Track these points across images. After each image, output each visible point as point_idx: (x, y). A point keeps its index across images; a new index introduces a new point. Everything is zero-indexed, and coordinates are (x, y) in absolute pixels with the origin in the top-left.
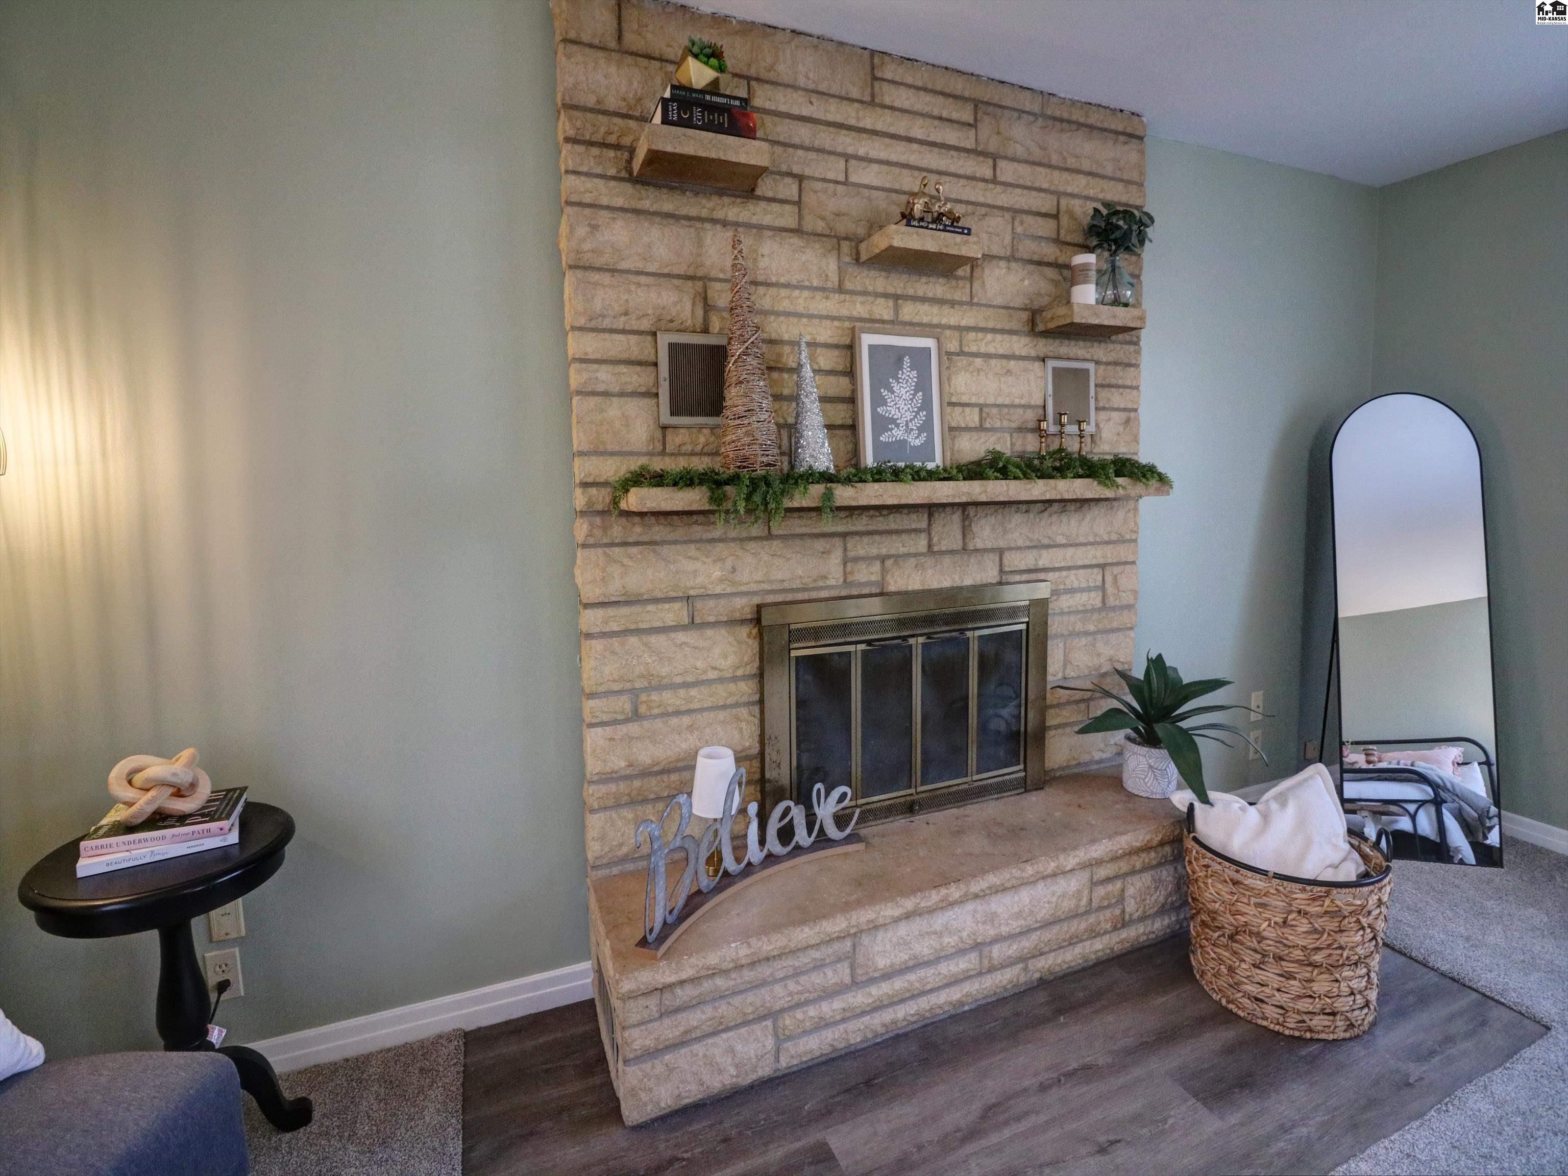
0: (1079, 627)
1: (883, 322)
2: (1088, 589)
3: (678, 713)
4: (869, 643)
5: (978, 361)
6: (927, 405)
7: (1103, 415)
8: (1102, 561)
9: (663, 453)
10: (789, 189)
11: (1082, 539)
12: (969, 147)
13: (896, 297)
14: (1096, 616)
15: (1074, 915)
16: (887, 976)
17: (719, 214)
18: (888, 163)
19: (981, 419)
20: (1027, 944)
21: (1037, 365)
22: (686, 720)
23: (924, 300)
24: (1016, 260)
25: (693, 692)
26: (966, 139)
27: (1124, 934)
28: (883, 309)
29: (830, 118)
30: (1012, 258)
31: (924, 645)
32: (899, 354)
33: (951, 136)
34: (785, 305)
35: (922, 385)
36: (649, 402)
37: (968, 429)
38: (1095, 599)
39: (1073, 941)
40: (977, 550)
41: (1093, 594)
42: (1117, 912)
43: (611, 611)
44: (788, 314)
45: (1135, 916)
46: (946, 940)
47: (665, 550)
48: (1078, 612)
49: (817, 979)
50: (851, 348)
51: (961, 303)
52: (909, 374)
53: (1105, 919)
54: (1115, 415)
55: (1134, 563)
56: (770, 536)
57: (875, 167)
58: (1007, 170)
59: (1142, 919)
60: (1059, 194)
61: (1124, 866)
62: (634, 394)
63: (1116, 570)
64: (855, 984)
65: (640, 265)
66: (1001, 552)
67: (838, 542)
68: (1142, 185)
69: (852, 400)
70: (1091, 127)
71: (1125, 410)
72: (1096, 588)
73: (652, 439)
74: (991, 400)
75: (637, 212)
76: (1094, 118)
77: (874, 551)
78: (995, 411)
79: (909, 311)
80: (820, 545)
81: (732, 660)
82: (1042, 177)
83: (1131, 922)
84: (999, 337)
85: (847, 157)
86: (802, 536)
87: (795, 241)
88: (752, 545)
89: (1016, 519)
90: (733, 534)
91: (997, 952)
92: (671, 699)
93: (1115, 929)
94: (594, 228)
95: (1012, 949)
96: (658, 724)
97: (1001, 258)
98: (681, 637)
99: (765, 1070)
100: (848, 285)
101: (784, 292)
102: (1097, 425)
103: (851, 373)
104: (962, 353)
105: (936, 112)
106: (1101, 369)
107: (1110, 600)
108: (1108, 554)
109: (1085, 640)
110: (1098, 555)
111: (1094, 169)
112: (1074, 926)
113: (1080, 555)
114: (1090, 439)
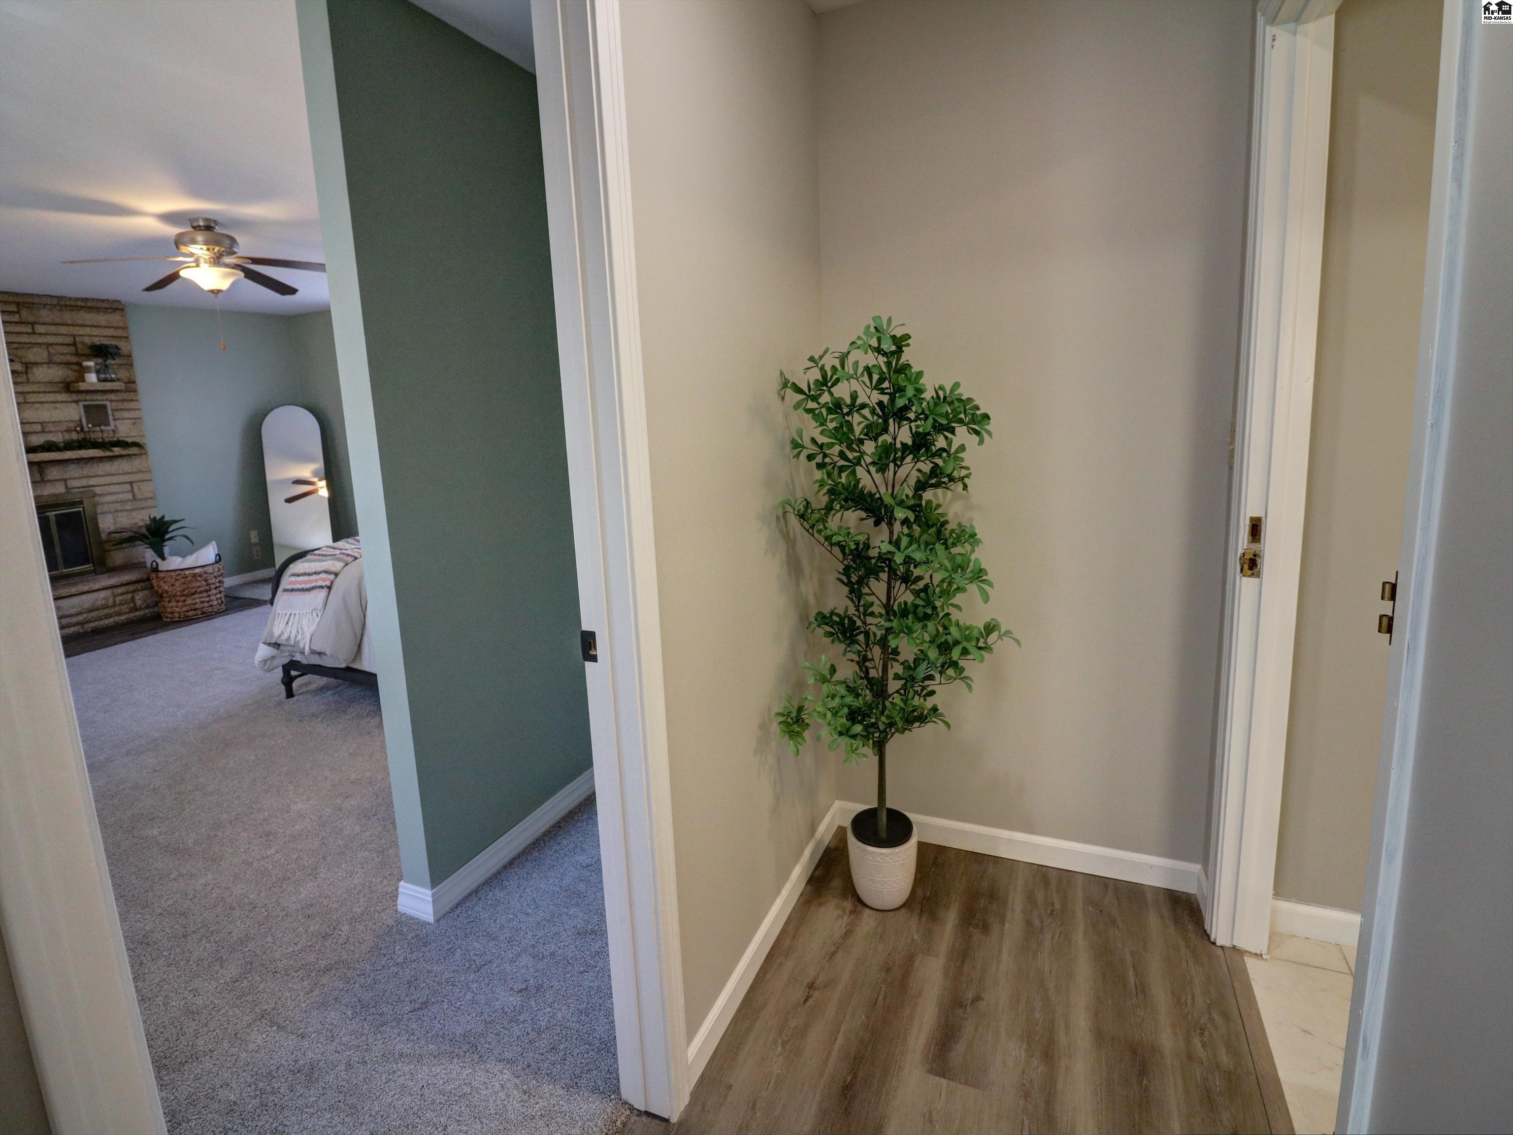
0: (120, 508)
2: (123, 492)
7: (117, 422)
8: (129, 480)
11: (114, 473)
12: (16, 320)
14: (129, 503)
15: (104, 607)
24: (54, 364)
27: (137, 613)
30: (49, 363)
37: (35, 432)
38: (129, 496)
39: (108, 616)
41: (126, 494)
42: (132, 605)
45: (143, 607)
48: (117, 502)
53: (125, 608)
54: (127, 422)
55: (151, 480)
59: (147, 607)
60: (73, 336)
61: (131, 588)
63: (139, 484)
66: (65, 480)
68: (127, 328)
70: (89, 307)
71: (132, 419)
72: (128, 492)
74: (47, 420)
76: (90, 304)
82: (63, 330)
83: (140, 609)
89: (71, 466)
93: (131, 612)
97: (42, 363)
102: (115, 426)
106: (114, 404)
107: (139, 496)
108: (133, 478)
109: (124, 514)
110: (127, 478)
111: (95, 324)
112: (106, 611)
113: (115, 479)
114: (112, 433)
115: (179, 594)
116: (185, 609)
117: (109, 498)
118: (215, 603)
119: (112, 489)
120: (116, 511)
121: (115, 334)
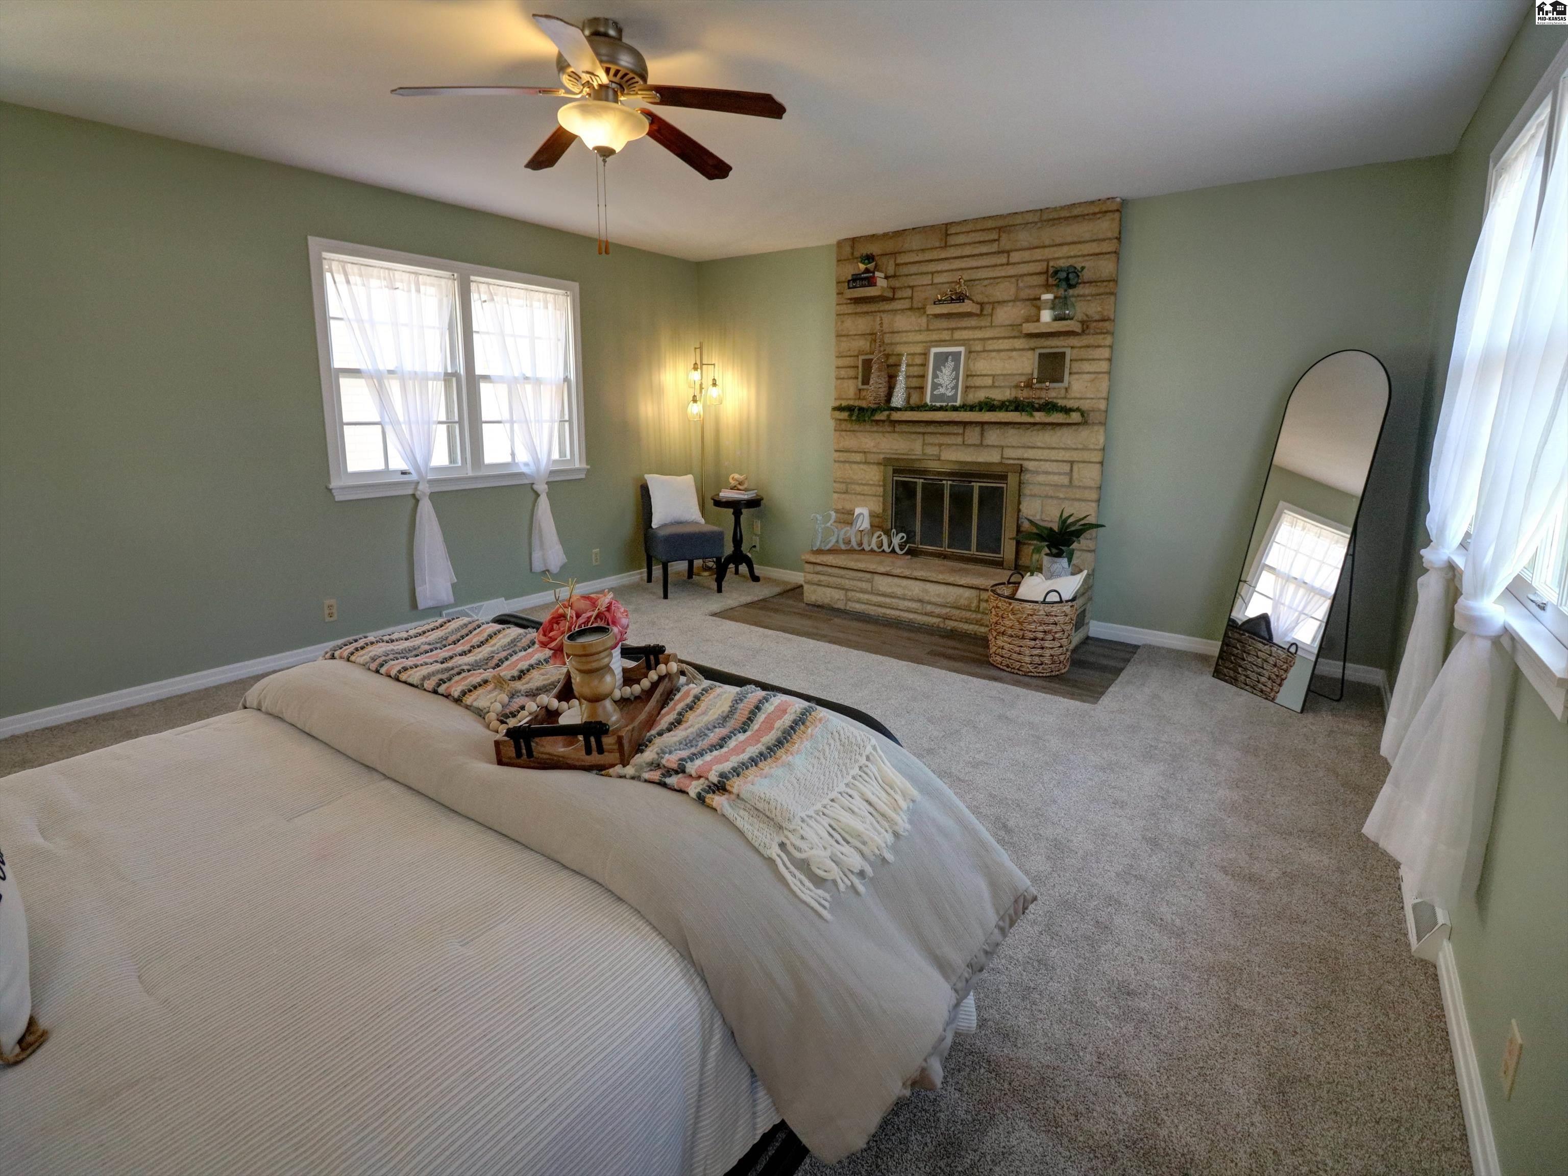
0: (1051, 493)
1: (945, 341)
2: (1060, 474)
3: (859, 494)
4: (925, 479)
5: (994, 354)
6: (957, 378)
7: (1074, 377)
8: (1070, 459)
9: (859, 399)
10: (908, 293)
11: (1054, 445)
12: (993, 250)
13: (953, 329)
14: (1064, 489)
15: (967, 609)
16: (884, 595)
17: (881, 309)
18: (952, 270)
19: (993, 382)
20: (944, 611)
21: (1030, 352)
22: (863, 497)
23: (965, 328)
24: (1020, 300)
25: (865, 488)
26: (994, 247)
28: (946, 335)
29: (927, 258)
30: (1015, 300)
31: (951, 485)
32: (947, 355)
33: (984, 249)
34: (904, 339)
35: (956, 369)
36: (855, 381)
37: (985, 387)
38: (1065, 480)
39: (967, 621)
40: (988, 446)
41: (1062, 477)
43: (841, 454)
44: (906, 343)
46: (907, 592)
47: (858, 434)
48: (1051, 485)
49: (859, 584)
50: (925, 354)
51: (985, 327)
52: (950, 364)
54: (1087, 377)
56: (894, 432)
57: (945, 274)
58: (1015, 257)
60: (1048, 261)
62: (851, 378)
63: (1081, 465)
64: (872, 593)
65: (855, 333)
66: (1002, 447)
67: (921, 436)
69: (923, 376)
70: (1076, 217)
72: (1065, 474)
73: (855, 394)
74: (999, 372)
75: (856, 313)
76: (1076, 212)
77: (937, 441)
78: (1002, 377)
79: (958, 335)
80: (913, 436)
81: (877, 478)
82: (1038, 254)
84: (1006, 341)
85: (932, 273)
86: (906, 432)
87: (909, 313)
88: (887, 435)
89: (1011, 431)
90: (881, 429)
91: (929, 608)
92: (858, 489)
94: (843, 322)
95: (938, 610)
96: (854, 496)
97: (1010, 301)
98: (862, 466)
99: (840, 605)
100: (931, 328)
101: (904, 334)
102: (1072, 383)
103: (924, 365)
104: (984, 351)
105: (977, 240)
106: (1075, 351)
107: (1076, 483)
108: (1075, 456)
109: (1055, 502)
110: (1067, 456)
111: (1075, 239)
113: (1054, 455)
114: (1063, 391)
117: (1041, 478)
119: (1047, 466)
120: (1047, 497)
121: (1097, 251)
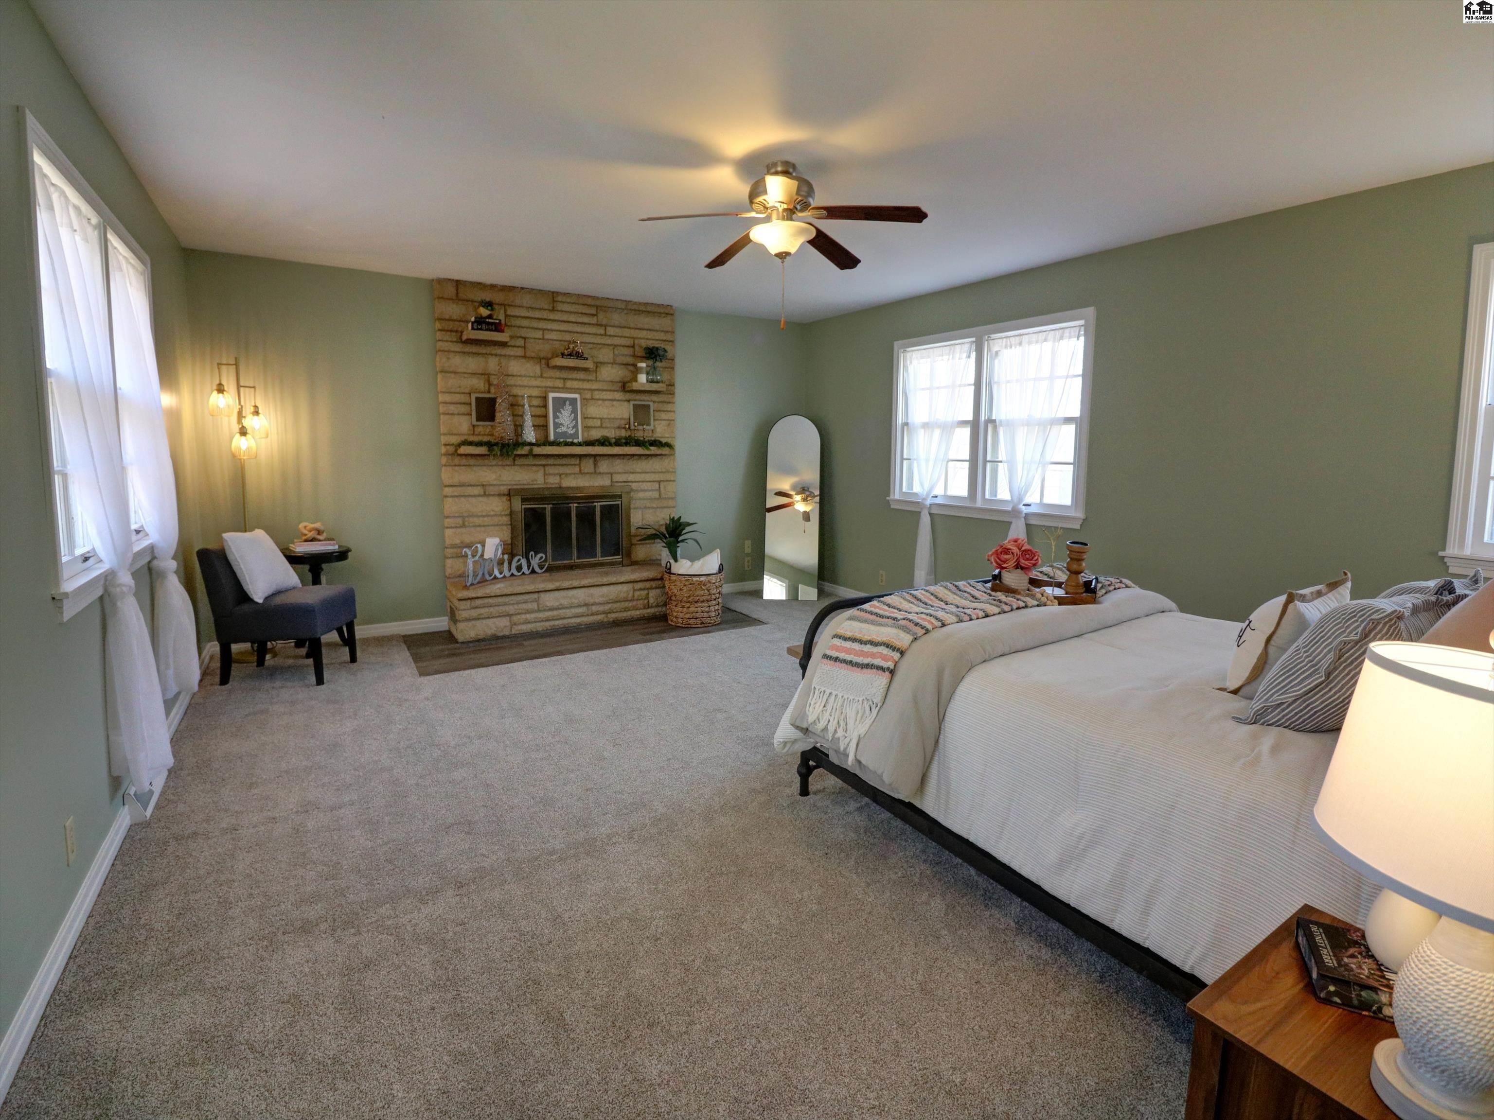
0: (648, 505)
1: (559, 388)
2: (652, 490)
3: (480, 526)
4: (553, 504)
5: (600, 402)
6: (576, 418)
7: (657, 422)
8: (658, 479)
9: (473, 434)
10: (520, 342)
11: (648, 471)
12: (593, 322)
13: (565, 379)
14: (655, 501)
15: (626, 600)
16: (552, 609)
17: (494, 352)
18: (560, 331)
19: (601, 424)
20: (607, 607)
21: (626, 403)
22: (483, 529)
23: (576, 379)
24: (616, 364)
25: (485, 519)
26: (594, 320)
27: (649, 611)
28: (559, 384)
29: (537, 316)
30: (614, 363)
31: (576, 507)
32: (564, 400)
33: (586, 319)
34: (520, 383)
35: (574, 411)
36: (468, 417)
37: (595, 427)
38: (656, 494)
39: (626, 610)
40: (600, 473)
41: (654, 492)
42: (646, 601)
43: (454, 488)
44: (520, 386)
45: (654, 605)
46: (573, 600)
47: (474, 468)
48: (647, 499)
49: (525, 606)
50: (545, 398)
51: (591, 380)
52: (568, 408)
53: (640, 603)
54: (664, 423)
55: (674, 481)
56: (514, 465)
57: (555, 333)
58: (611, 331)
59: (657, 606)
60: (634, 338)
61: (648, 585)
62: (464, 414)
63: (666, 483)
64: (539, 611)
65: (465, 370)
66: (612, 474)
67: (542, 468)
69: (546, 416)
70: (649, 312)
71: (668, 420)
72: (656, 490)
73: (469, 430)
74: (605, 416)
75: (464, 353)
76: (649, 309)
77: (557, 472)
78: (607, 420)
79: (569, 384)
80: (534, 468)
81: (500, 508)
82: (627, 332)
83: (652, 607)
84: (609, 393)
85: (544, 330)
86: (528, 465)
87: (523, 360)
88: (507, 468)
89: (618, 461)
90: (500, 463)
91: (594, 609)
92: (477, 521)
93: (644, 608)
94: (448, 358)
95: (601, 608)
96: (472, 529)
97: (608, 363)
98: (481, 499)
99: (506, 632)
100: (545, 375)
101: (519, 378)
102: (654, 426)
103: (545, 406)
104: (592, 399)
105: (580, 311)
106: (656, 404)
107: (663, 496)
108: (661, 477)
109: (651, 511)
110: (657, 477)
111: (650, 327)
112: (627, 604)
113: (648, 477)
114: (651, 432)
115: (685, 599)
116: (688, 616)
117: (641, 495)
118: (713, 614)
119: (644, 486)
120: (645, 508)
121: (664, 338)
